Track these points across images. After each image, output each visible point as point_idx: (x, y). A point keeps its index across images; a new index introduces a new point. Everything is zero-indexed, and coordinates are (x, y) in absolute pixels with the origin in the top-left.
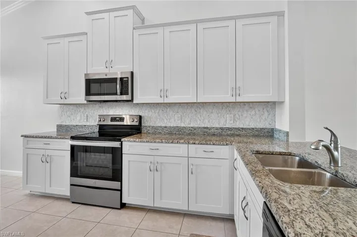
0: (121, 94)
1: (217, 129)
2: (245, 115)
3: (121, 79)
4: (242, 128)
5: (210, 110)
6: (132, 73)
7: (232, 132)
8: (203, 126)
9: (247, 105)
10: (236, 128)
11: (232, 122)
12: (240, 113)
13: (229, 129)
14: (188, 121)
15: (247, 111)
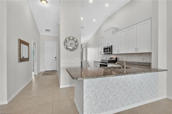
0: (109, 52)
1: (137, 62)
2: (147, 58)
3: (109, 48)
4: (145, 63)
5: (135, 56)
6: (112, 46)
7: (142, 64)
8: (133, 61)
9: (148, 54)
10: (143, 63)
11: (142, 60)
12: (145, 57)
13: (141, 63)
14: (129, 59)
15: (148, 56)
